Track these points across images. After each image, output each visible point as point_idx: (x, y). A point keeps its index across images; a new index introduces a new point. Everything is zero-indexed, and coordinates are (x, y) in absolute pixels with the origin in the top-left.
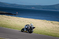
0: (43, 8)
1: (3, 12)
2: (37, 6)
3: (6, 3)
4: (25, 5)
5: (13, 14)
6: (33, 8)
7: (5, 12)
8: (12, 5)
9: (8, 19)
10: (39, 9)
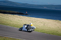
0: (56, 8)
1: (14, 12)
2: (49, 5)
3: (18, 3)
4: (37, 5)
5: (24, 14)
6: (45, 8)
7: (16, 12)
8: (23, 4)
9: (19, 18)
10: (51, 8)
